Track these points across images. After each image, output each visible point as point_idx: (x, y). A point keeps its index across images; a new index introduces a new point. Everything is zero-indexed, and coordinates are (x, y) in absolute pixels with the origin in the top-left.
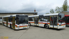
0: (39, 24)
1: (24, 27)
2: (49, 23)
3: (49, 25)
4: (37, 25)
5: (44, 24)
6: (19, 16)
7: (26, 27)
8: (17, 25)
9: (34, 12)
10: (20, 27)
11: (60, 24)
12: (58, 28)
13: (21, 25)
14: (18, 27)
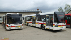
0: (36, 24)
1: (17, 27)
2: (45, 24)
3: (45, 25)
4: (35, 25)
5: (41, 24)
6: (10, 15)
7: (19, 28)
8: (8, 24)
9: (37, 11)
10: (11, 26)
11: (56, 24)
12: (54, 30)
13: (13, 25)
14: (10, 27)
